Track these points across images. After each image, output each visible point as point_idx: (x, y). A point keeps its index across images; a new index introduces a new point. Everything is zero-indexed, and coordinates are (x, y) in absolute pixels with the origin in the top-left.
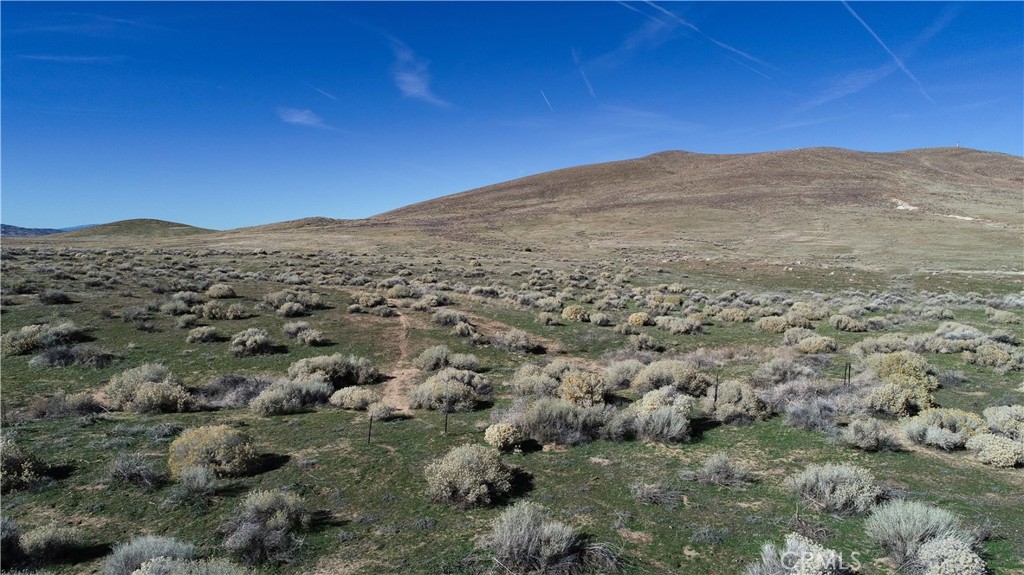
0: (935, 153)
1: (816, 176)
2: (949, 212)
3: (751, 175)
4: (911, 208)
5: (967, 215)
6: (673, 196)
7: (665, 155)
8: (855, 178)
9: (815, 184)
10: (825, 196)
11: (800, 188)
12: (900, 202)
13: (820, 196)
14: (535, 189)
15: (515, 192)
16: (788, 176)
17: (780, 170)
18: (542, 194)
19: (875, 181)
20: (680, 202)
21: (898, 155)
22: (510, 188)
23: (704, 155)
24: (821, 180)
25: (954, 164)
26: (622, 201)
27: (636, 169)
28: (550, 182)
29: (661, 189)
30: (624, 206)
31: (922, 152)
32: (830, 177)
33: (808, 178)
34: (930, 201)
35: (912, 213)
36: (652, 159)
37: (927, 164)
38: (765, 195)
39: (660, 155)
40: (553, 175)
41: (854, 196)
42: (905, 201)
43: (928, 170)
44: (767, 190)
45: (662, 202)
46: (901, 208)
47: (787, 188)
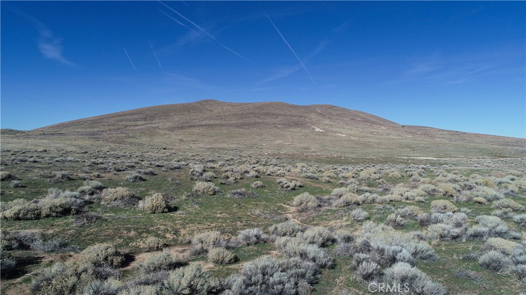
0: (321, 106)
1: (280, 115)
2: (336, 132)
3: (252, 114)
4: (321, 131)
5: (342, 134)
6: (217, 122)
7: (206, 101)
8: (295, 116)
9: (280, 118)
10: (285, 124)
11: (274, 120)
12: (316, 128)
13: (283, 124)
14: (141, 116)
15: (130, 117)
16: (267, 114)
17: (264, 111)
18: (145, 119)
19: (303, 118)
20: (222, 125)
21: (308, 107)
22: (126, 115)
23: (225, 103)
24: (282, 117)
25: (329, 112)
26: (191, 124)
27: (193, 108)
28: (148, 113)
29: (210, 118)
30: (194, 126)
31: (317, 106)
32: (285, 116)
33: (277, 116)
34: (327, 128)
35: (322, 133)
36: (200, 103)
37: (319, 111)
38: (260, 123)
39: (204, 101)
40: (149, 109)
41: (297, 124)
42: (318, 127)
43: (320, 114)
44: (260, 121)
45: (213, 125)
46: (316, 130)
47: (269, 120)
